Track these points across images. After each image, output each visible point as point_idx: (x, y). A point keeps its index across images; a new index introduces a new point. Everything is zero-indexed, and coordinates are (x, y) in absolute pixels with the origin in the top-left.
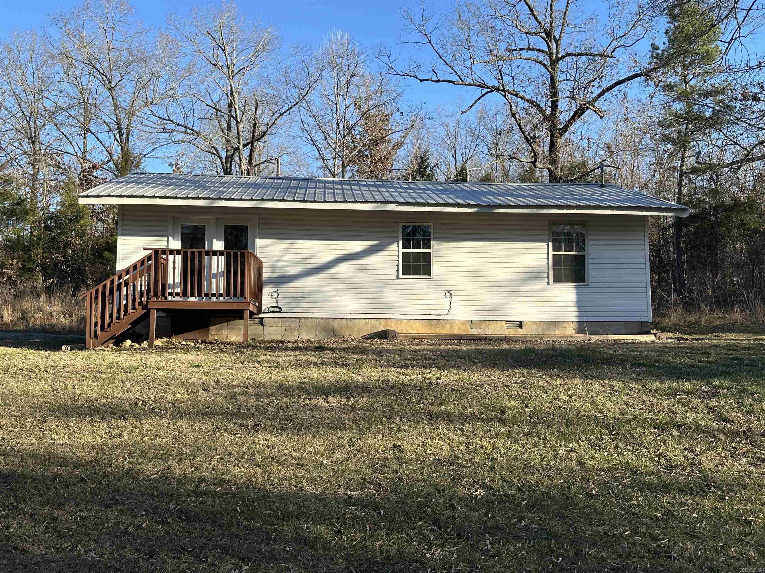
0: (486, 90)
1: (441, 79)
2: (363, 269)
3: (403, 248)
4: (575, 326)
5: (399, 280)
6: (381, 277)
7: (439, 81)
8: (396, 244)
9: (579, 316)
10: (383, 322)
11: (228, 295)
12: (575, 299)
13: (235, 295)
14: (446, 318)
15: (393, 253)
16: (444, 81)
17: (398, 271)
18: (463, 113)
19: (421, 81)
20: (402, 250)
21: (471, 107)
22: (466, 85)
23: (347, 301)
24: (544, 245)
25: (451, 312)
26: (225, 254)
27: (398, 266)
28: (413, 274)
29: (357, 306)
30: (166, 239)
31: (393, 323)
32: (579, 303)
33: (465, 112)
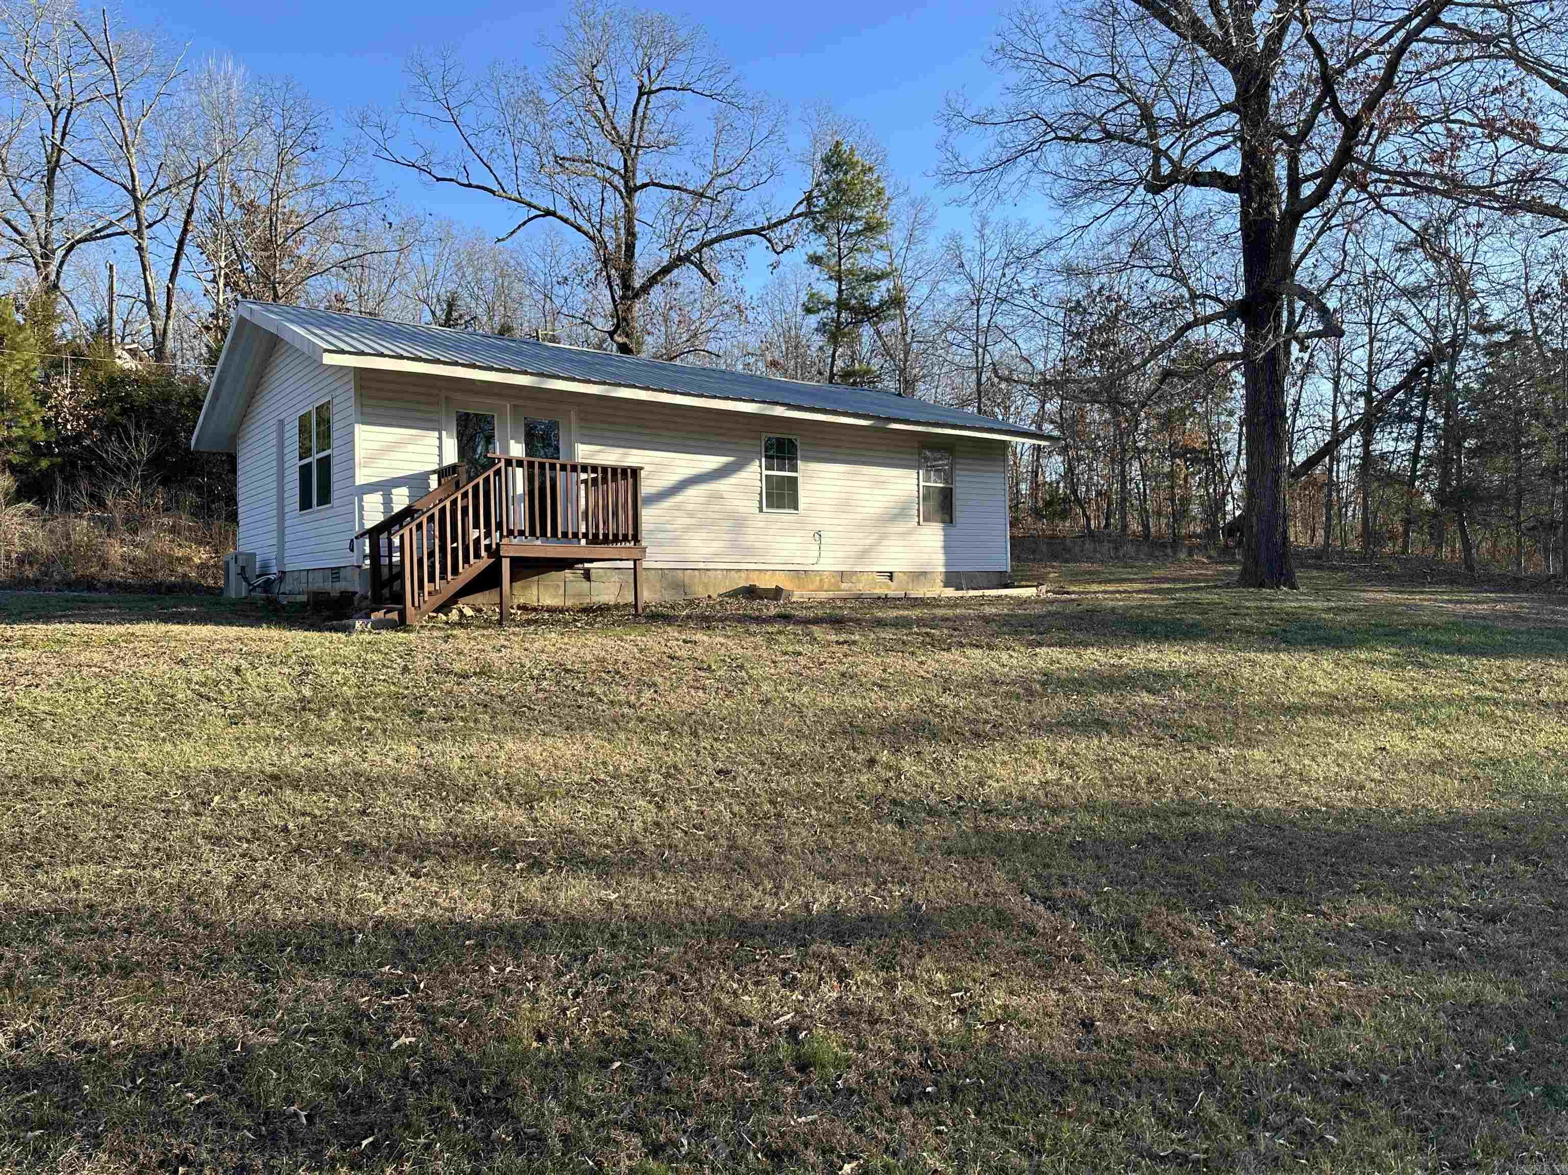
0: (534, 212)
1: (474, 183)
2: (717, 497)
3: (767, 469)
4: (942, 577)
5: (762, 515)
6: (742, 509)
7: (470, 185)
8: (757, 463)
9: (946, 565)
10: (743, 575)
11: (533, 533)
12: (942, 544)
13: (544, 534)
14: (816, 568)
15: (753, 476)
16: (478, 187)
17: (761, 502)
18: (499, 240)
19: (438, 179)
20: (765, 472)
21: (512, 233)
22: (510, 199)
23: (698, 543)
24: (913, 473)
25: (822, 561)
26: (525, 463)
27: (761, 494)
28: (778, 507)
29: (712, 550)
30: (436, 434)
31: (754, 576)
32: (947, 548)
33: (503, 240)
